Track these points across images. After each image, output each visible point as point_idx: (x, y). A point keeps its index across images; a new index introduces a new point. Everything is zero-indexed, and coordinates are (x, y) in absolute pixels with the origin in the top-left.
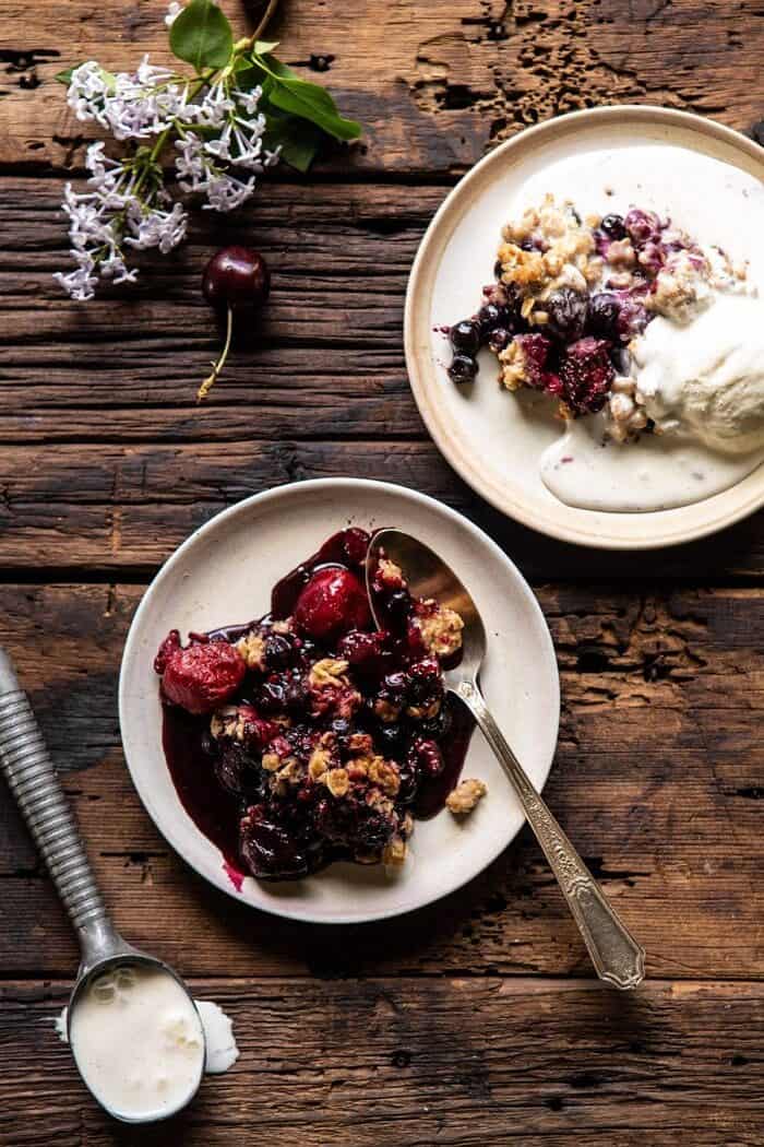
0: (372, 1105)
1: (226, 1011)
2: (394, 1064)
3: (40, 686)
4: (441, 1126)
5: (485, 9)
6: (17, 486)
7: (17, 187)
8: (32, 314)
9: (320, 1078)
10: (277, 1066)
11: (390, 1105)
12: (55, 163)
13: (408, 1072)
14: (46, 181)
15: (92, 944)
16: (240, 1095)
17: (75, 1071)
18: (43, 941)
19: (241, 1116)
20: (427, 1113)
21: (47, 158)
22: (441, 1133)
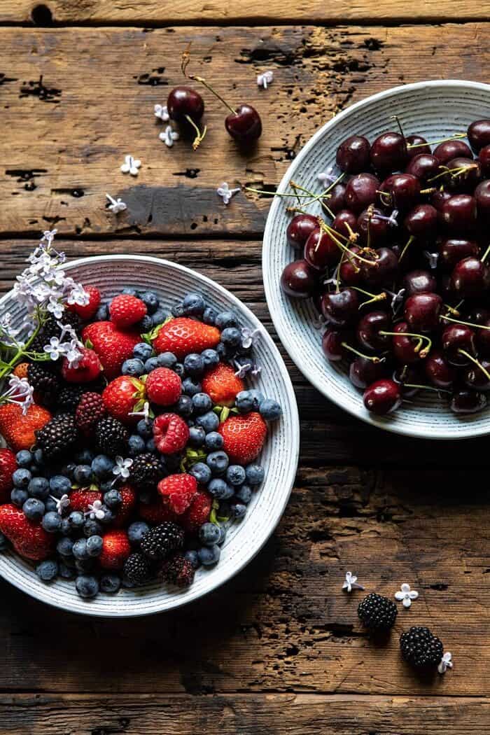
5: (284, 142)
21: (40, 229)
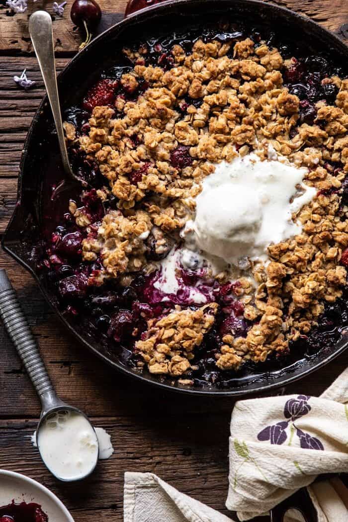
0: (174, 472)
1: (108, 431)
2: (183, 454)
3: (21, 287)
4: (206, 481)
6: (8, 197)
7: (6, 61)
8: (14, 119)
9: (151, 461)
10: (131, 455)
11: (182, 472)
12: (23, 50)
13: (190, 457)
14: (19, 58)
15: (46, 402)
16: (115, 469)
17: (41, 459)
18: (25, 401)
19: (115, 478)
20: (199, 476)
21: (19, 47)
22: (206, 484)
